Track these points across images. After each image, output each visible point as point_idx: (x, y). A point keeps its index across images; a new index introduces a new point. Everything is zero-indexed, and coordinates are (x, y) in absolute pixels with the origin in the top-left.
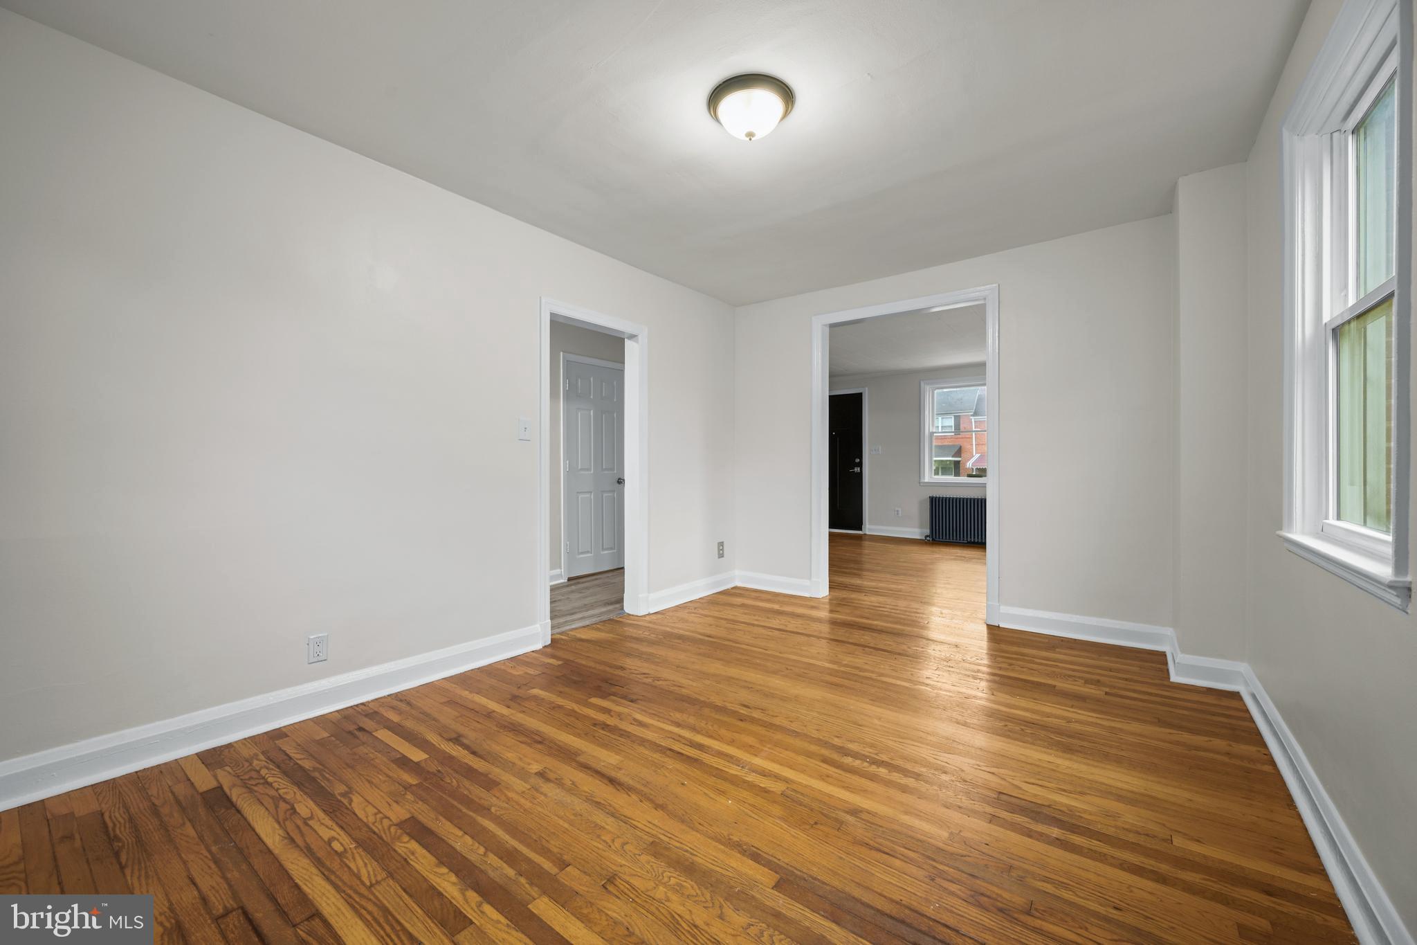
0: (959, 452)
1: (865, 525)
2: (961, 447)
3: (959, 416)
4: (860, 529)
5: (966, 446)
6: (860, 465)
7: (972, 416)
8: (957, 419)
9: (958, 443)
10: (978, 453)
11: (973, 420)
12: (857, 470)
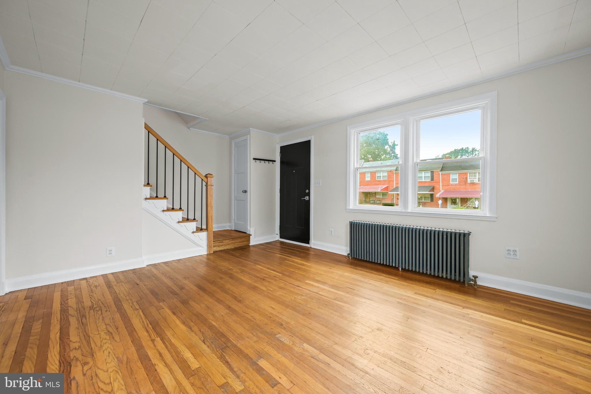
0: (433, 189)
1: (311, 240)
2: (434, 187)
3: (433, 171)
4: (308, 243)
5: (436, 186)
6: (309, 194)
7: (440, 171)
8: (432, 172)
9: (433, 184)
10: (443, 190)
11: (440, 173)
12: (307, 198)
